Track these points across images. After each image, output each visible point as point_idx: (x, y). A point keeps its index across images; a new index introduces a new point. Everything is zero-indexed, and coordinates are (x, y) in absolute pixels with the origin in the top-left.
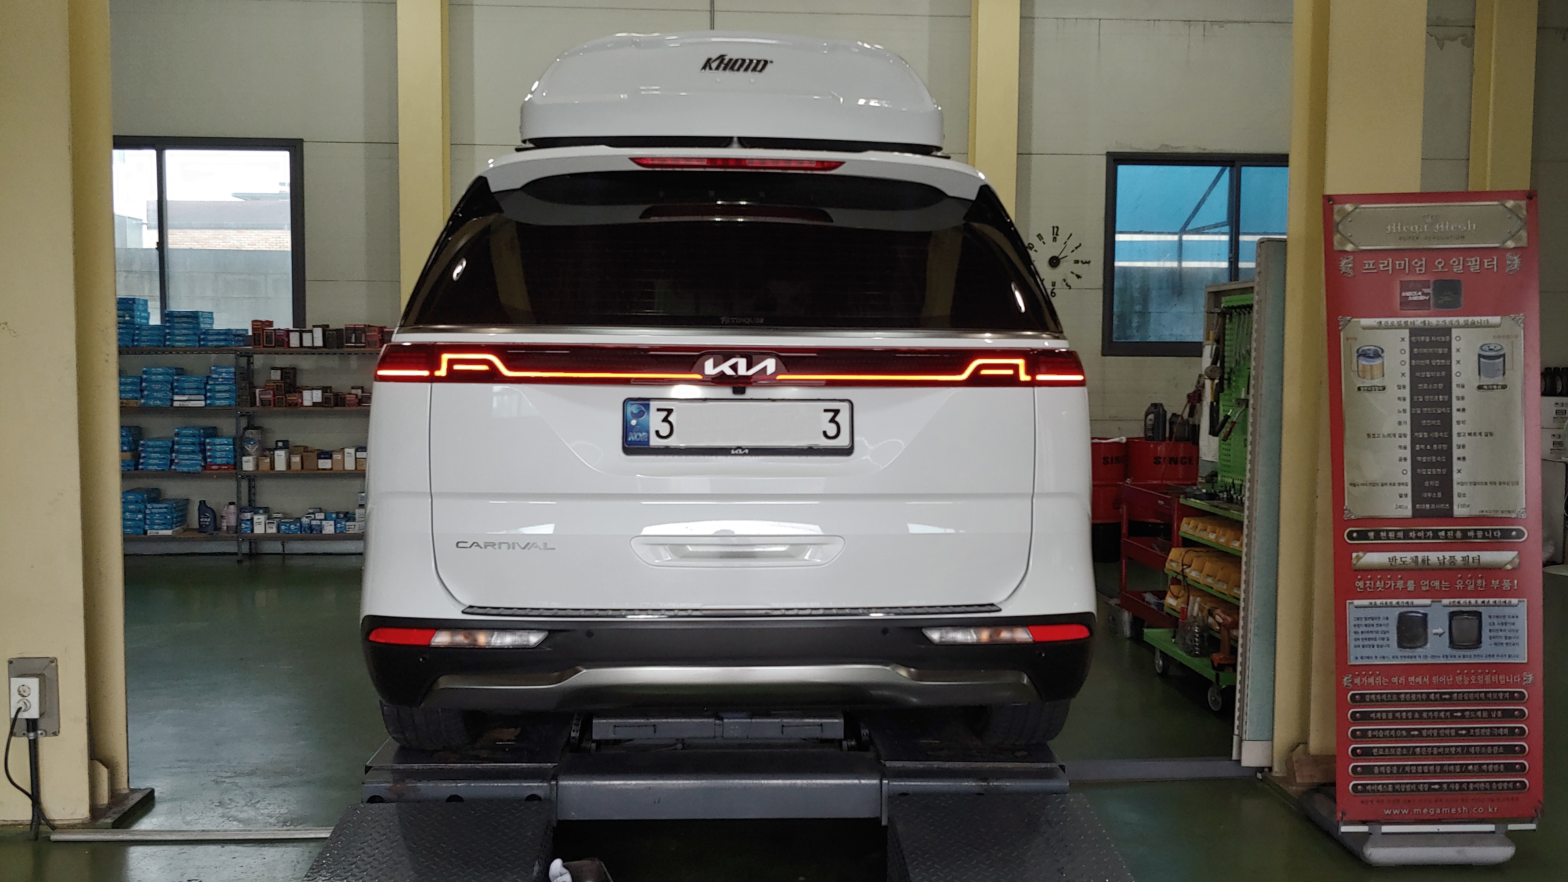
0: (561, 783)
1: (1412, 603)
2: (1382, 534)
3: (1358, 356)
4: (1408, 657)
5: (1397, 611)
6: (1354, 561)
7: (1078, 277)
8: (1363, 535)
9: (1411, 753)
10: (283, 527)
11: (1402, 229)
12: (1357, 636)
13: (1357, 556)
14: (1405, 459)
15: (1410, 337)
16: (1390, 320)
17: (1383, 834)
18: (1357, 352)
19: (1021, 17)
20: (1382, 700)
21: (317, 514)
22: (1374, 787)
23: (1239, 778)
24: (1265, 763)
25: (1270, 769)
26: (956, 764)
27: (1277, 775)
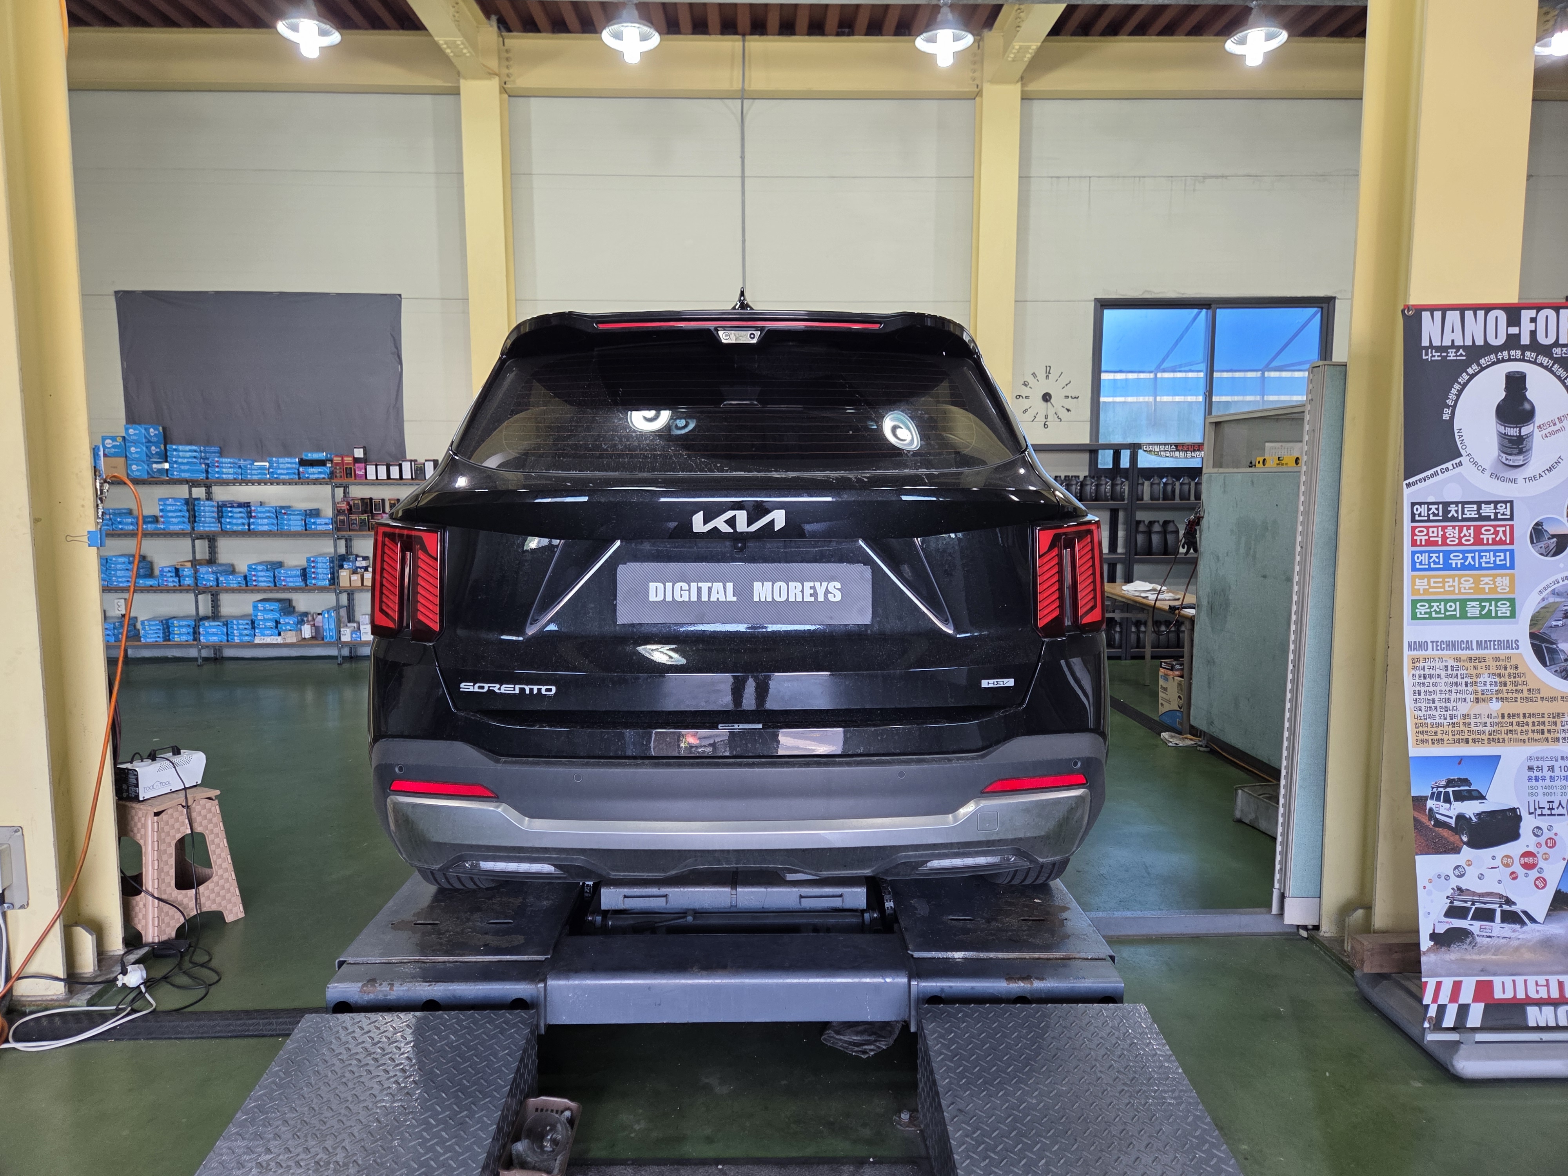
0: (550, 983)
7: (1068, 410)
17: (1480, 1043)
19: (1020, 177)
23: (1280, 934)
24: (1310, 922)
25: (1317, 928)
26: (992, 955)
27: (1326, 935)
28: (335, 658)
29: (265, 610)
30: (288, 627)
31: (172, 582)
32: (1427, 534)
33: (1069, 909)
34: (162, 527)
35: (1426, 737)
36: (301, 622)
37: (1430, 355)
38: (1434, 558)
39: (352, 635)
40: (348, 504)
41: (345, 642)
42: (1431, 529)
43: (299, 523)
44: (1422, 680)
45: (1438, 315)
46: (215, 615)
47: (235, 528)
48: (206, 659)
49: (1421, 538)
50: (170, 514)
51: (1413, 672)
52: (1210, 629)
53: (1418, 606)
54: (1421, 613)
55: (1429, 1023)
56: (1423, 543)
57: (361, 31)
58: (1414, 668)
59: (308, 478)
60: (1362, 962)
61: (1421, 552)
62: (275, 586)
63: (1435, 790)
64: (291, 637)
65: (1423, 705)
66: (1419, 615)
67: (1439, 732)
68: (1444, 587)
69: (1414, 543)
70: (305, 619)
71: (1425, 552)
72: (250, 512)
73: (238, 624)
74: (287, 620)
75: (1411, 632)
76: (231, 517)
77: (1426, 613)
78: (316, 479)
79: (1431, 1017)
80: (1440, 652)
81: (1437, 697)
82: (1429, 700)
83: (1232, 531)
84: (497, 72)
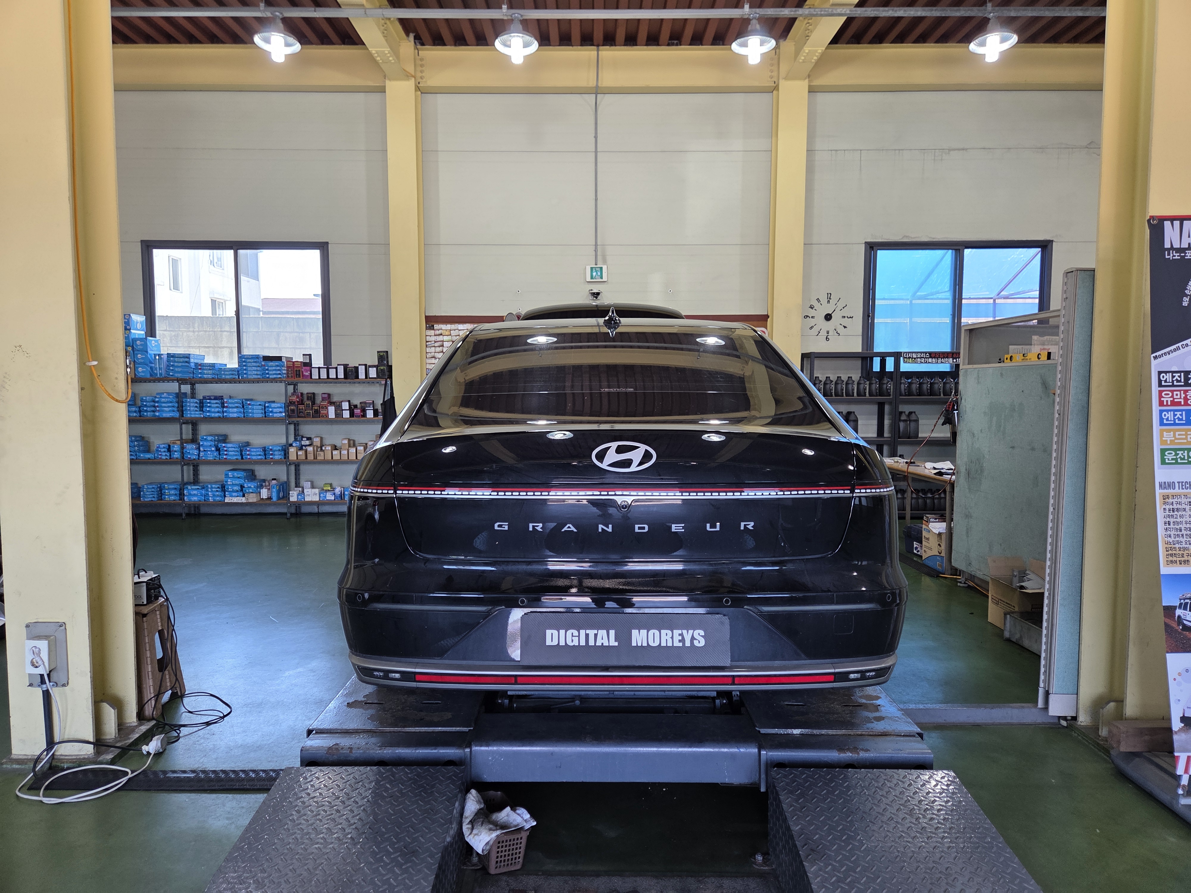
0: (475, 748)
7: (845, 327)
19: (807, 151)
23: (1044, 723)
24: (1070, 713)
25: (1074, 718)
26: (824, 732)
27: (1082, 724)
28: (285, 514)
29: (234, 477)
30: (251, 490)
31: (164, 456)
32: (1172, 396)
33: (881, 698)
34: (157, 414)
35: (1175, 559)
36: (261, 487)
37: (1171, 255)
38: (1178, 415)
39: (298, 496)
40: (298, 397)
41: (292, 502)
42: (1175, 393)
43: (260, 411)
44: (1172, 513)
45: (1177, 223)
46: (196, 481)
47: (213, 415)
48: (188, 515)
49: (1167, 399)
50: (164, 405)
51: (1164, 506)
52: (967, 490)
53: (1166, 453)
54: (1169, 460)
55: (1183, 790)
56: (1169, 404)
57: (314, 46)
58: (1165, 503)
59: (268, 377)
60: (1119, 742)
61: (1167, 411)
62: (242, 458)
63: (1182, 601)
64: (252, 498)
65: (1172, 533)
66: (1167, 461)
67: (1185, 556)
68: (1186, 438)
69: (1161, 403)
70: (264, 484)
71: (1171, 410)
72: (223, 403)
73: (212, 488)
74: (249, 485)
75: (1162, 474)
76: (209, 407)
77: (1172, 459)
78: (274, 378)
79: (1184, 786)
80: (1185, 491)
81: (1183, 526)
82: (1177, 529)
83: (985, 413)
84: (413, 74)
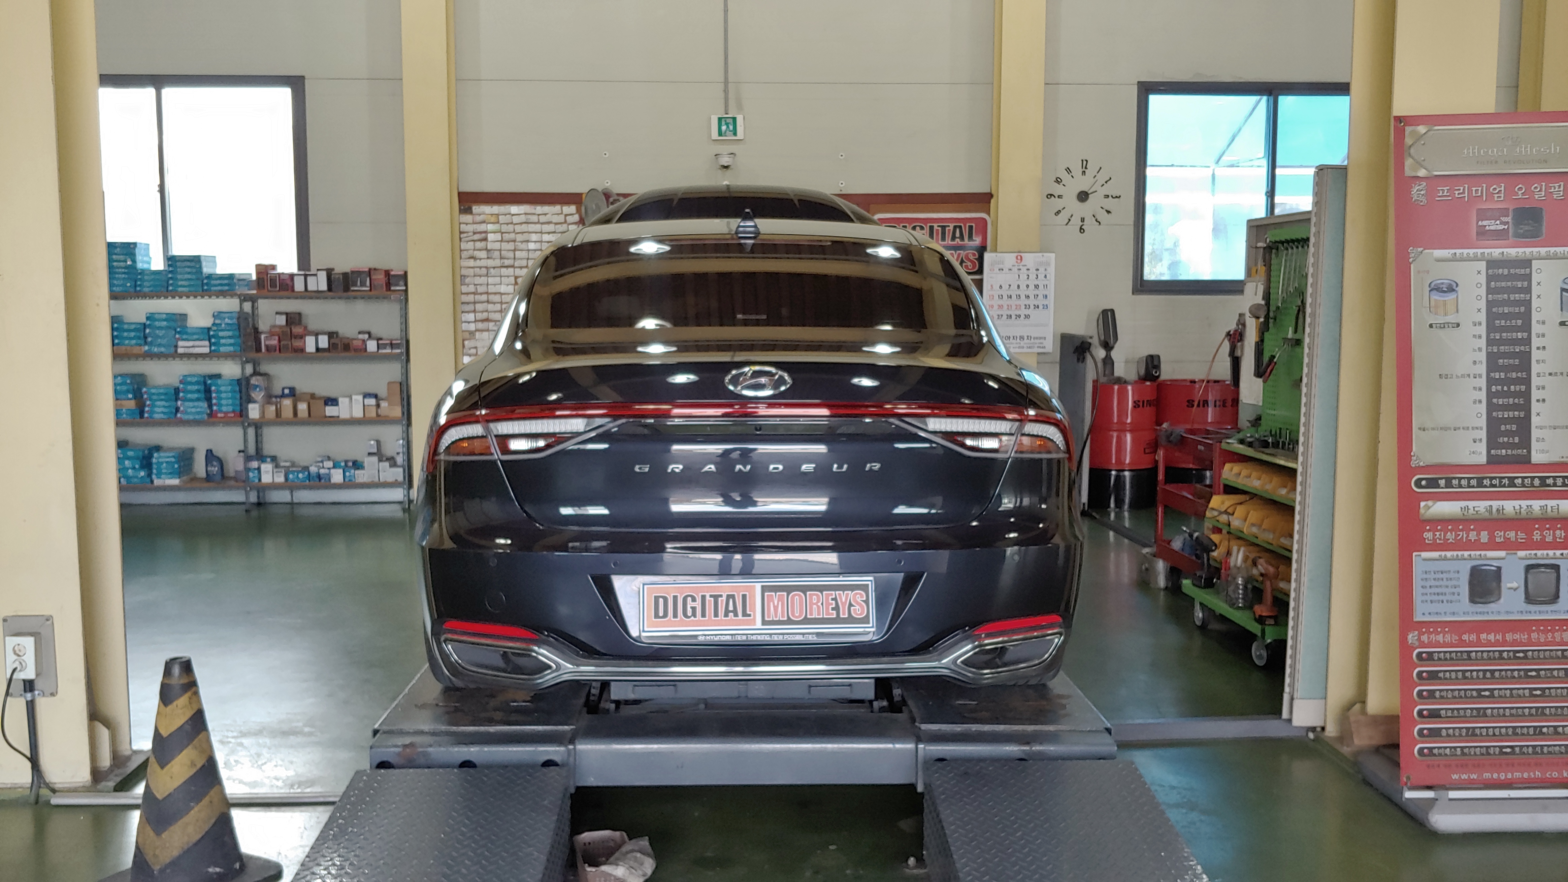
0: (579, 747)
1: (1486, 555)
2: (1454, 481)
3: (1430, 291)
4: (1480, 613)
5: (1469, 565)
6: (1422, 511)
7: (1108, 212)
8: (1433, 483)
9: (1481, 714)
10: (291, 476)
11: (1479, 152)
12: (1424, 591)
13: (1426, 505)
14: (1480, 402)
15: (1487, 270)
16: (1466, 251)
17: (1451, 800)
18: (1430, 286)
20: (1452, 659)
21: (325, 463)
22: (1441, 751)
23: (1289, 737)
24: (1317, 723)
25: (1323, 728)
26: (996, 727)
27: (1330, 734)
28: (241, 504)
